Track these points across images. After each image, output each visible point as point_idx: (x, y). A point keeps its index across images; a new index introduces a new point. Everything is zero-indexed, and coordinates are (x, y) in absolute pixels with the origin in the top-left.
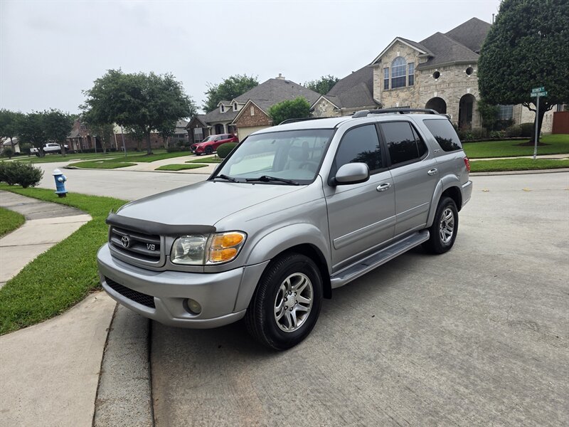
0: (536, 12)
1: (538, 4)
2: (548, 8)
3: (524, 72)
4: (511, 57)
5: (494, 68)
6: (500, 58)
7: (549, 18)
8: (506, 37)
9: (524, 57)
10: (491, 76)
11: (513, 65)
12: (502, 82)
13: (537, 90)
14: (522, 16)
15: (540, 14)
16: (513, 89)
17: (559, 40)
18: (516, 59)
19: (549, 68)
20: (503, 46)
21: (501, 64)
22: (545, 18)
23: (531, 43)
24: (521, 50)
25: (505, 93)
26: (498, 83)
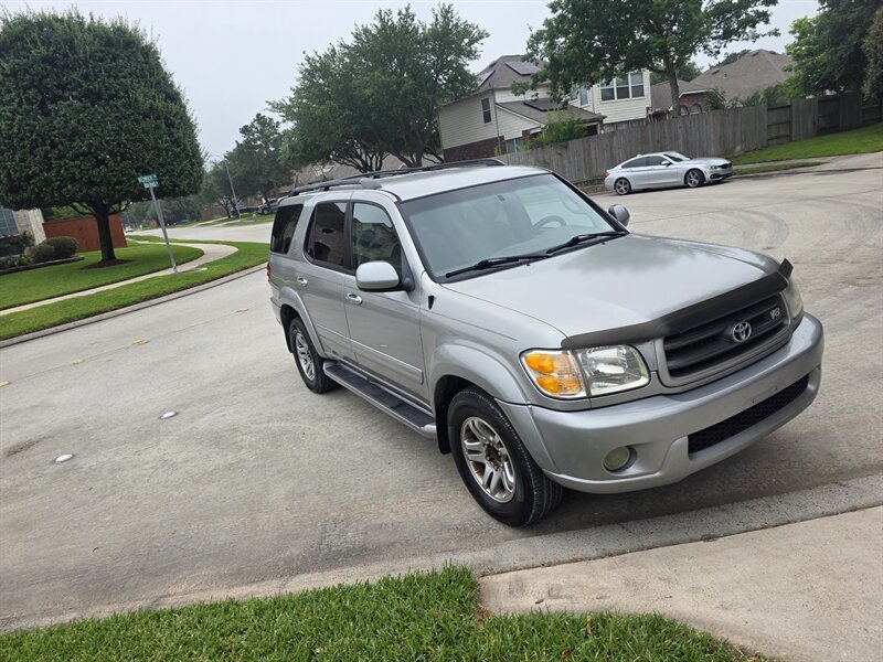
0: (66, 66)
1: (66, 55)
2: (86, 62)
3: (84, 154)
4: (49, 131)
5: (24, 147)
6: (31, 132)
7: (92, 78)
8: (27, 99)
9: (75, 133)
10: (23, 160)
11: (61, 143)
12: (48, 171)
13: (146, 178)
14: (46, 69)
15: (74, 69)
16: (73, 180)
17: (120, 111)
18: (64, 136)
19: (122, 150)
20: (28, 112)
21: (36, 141)
22: (86, 77)
23: (79, 112)
24: (66, 122)
25: (60, 188)
26: (42, 171)
